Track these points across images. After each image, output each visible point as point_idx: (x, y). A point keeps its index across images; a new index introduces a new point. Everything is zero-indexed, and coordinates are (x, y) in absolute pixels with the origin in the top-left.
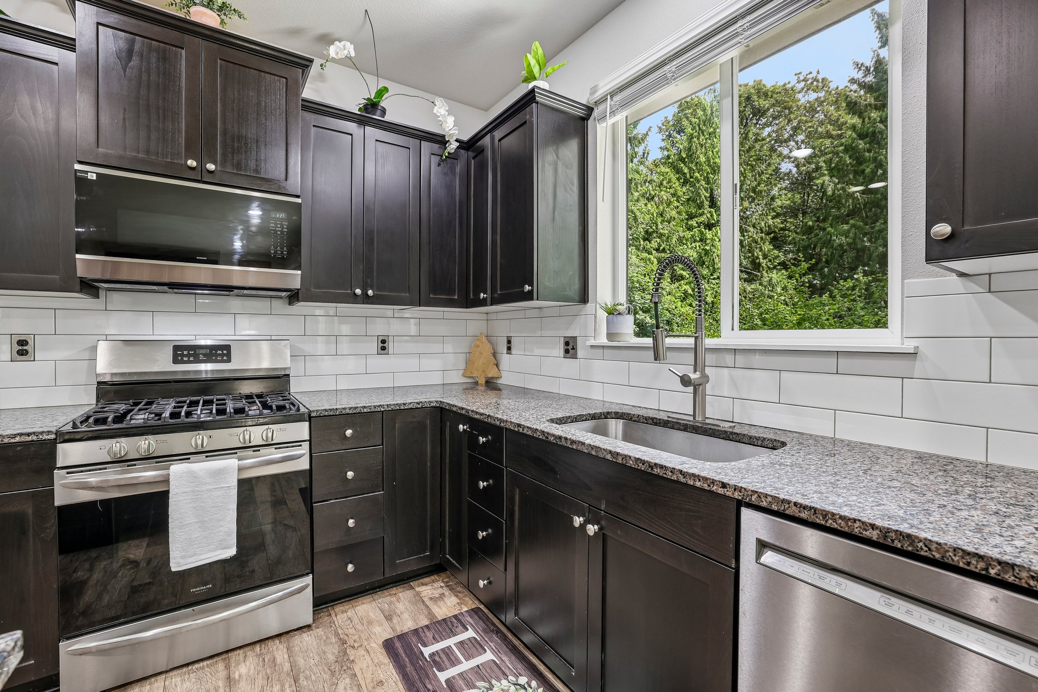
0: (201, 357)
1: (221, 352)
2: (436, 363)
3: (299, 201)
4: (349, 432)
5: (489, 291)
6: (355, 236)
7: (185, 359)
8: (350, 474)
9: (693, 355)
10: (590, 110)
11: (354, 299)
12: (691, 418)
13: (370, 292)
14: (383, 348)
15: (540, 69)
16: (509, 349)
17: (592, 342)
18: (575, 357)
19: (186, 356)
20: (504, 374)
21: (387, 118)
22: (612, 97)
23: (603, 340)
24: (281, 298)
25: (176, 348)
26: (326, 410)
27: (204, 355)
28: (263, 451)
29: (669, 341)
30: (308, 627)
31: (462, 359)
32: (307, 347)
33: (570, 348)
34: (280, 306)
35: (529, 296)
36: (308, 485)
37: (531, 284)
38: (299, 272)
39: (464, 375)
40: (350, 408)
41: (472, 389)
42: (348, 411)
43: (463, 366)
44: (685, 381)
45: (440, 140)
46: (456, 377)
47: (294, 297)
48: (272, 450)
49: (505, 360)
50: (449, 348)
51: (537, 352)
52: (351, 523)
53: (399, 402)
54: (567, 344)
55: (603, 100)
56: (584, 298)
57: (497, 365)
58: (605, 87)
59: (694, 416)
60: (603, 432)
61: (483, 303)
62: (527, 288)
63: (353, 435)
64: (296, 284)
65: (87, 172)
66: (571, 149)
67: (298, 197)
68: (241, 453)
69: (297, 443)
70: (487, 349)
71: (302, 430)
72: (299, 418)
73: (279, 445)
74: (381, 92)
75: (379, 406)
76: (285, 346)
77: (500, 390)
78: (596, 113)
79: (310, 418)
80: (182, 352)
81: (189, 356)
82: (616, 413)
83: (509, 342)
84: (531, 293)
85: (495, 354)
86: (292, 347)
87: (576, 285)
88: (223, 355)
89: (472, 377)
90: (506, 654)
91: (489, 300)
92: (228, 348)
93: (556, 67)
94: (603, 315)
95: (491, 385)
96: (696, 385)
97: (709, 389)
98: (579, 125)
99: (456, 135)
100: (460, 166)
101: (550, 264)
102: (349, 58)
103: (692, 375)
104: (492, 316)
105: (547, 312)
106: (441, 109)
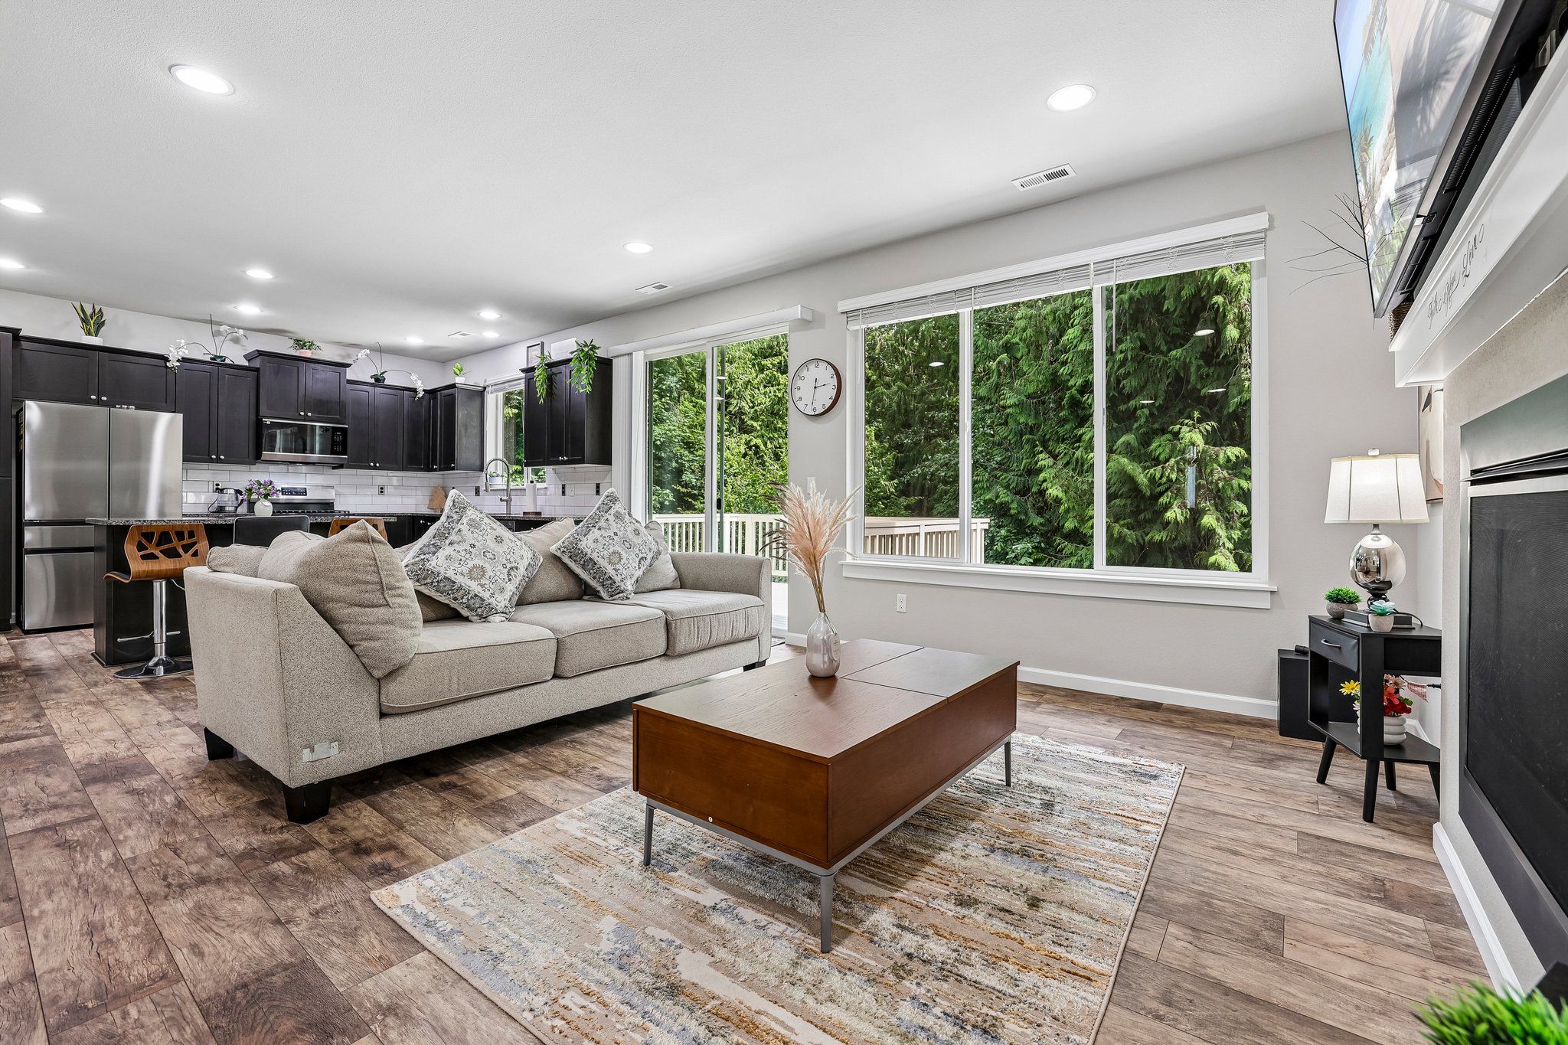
1: (303, 491)
2: (412, 501)
3: (346, 426)
5: (438, 465)
9: (506, 492)
10: (485, 388)
11: (369, 468)
13: (378, 465)
14: (382, 492)
15: (461, 373)
18: (478, 495)
19: (287, 492)
21: (386, 383)
22: (491, 386)
27: (295, 492)
31: (426, 498)
32: (345, 490)
33: (477, 491)
35: (453, 469)
37: (454, 463)
38: (344, 456)
39: (428, 508)
43: (428, 503)
44: (502, 500)
45: (414, 390)
46: (424, 508)
50: (419, 493)
55: (488, 386)
56: (482, 469)
58: (488, 382)
61: (435, 470)
66: (478, 403)
70: (441, 493)
74: (382, 373)
76: (333, 489)
78: (487, 390)
84: (454, 466)
86: (336, 490)
89: (433, 509)
91: (438, 469)
93: (467, 373)
96: (507, 501)
97: (512, 503)
98: (480, 394)
99: (422, 389)
100: (425, 403)
101: (463, 455)
102: (367, 355)
103: (505, 498)
104: (446, 476)
105: (464, 475)
106: (414, 377)
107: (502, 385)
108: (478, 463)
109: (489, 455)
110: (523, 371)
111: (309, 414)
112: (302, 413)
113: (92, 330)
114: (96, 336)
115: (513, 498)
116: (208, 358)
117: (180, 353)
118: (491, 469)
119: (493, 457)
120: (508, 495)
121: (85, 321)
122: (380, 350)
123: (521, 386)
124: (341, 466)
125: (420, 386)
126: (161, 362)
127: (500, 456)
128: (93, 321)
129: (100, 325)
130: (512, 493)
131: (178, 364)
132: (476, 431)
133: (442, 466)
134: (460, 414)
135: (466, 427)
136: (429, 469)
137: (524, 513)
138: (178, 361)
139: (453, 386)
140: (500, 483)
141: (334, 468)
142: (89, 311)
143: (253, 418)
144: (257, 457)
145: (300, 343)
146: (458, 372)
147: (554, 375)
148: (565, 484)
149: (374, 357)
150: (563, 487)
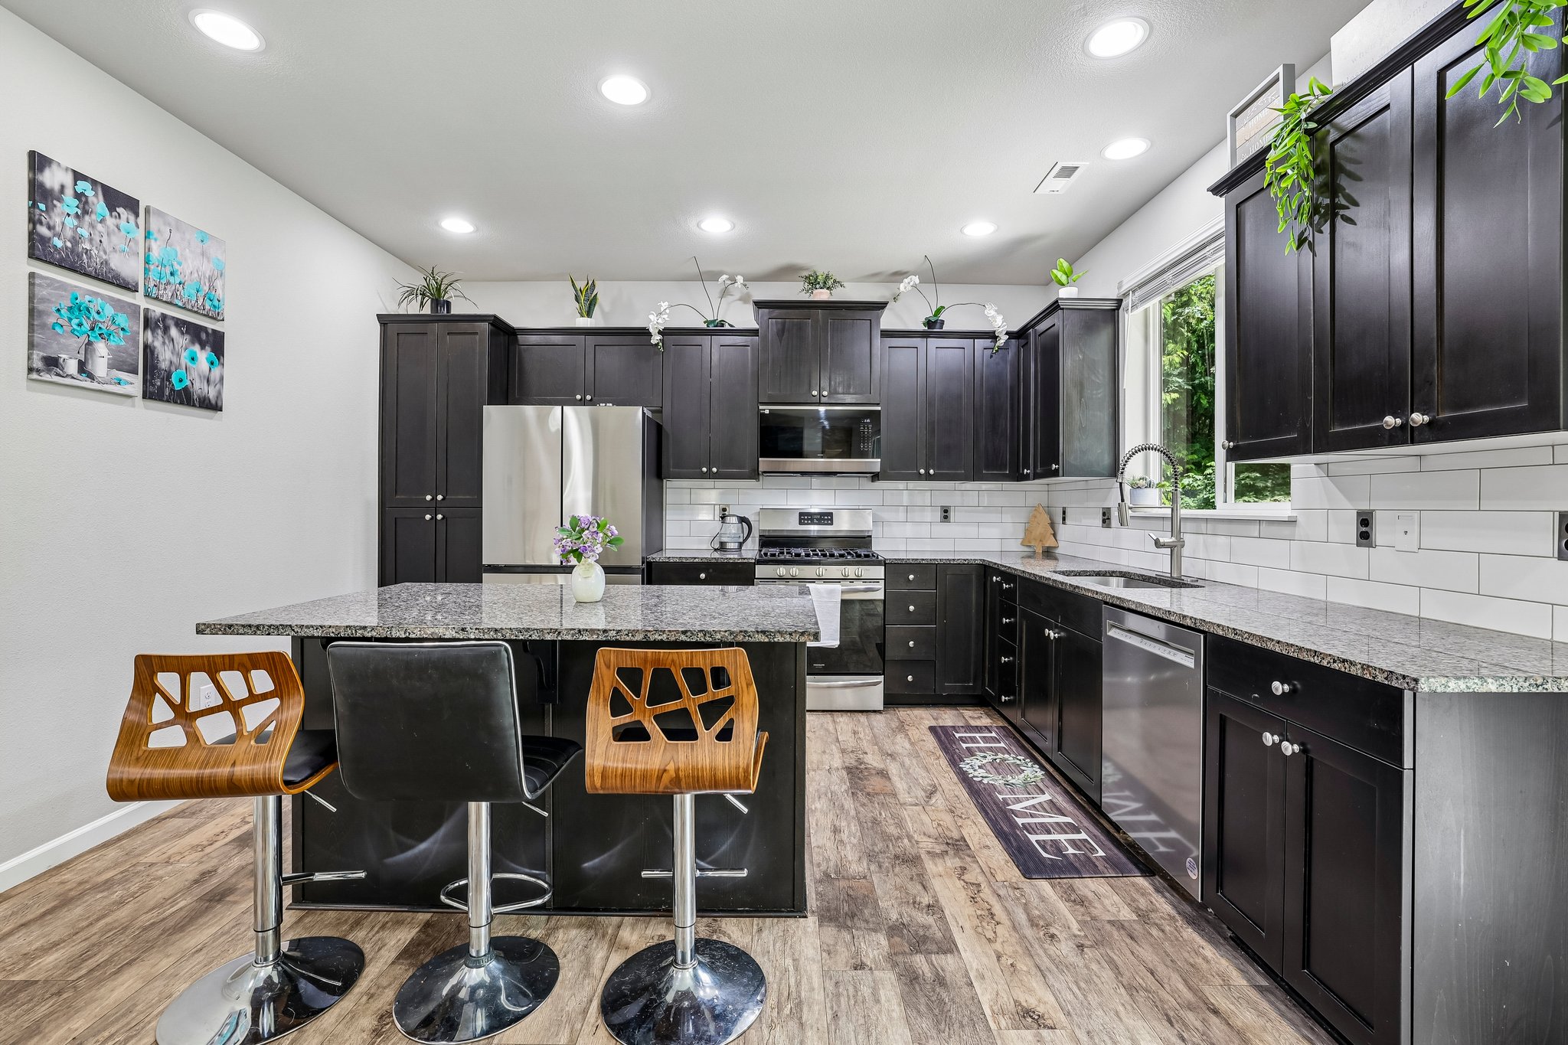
0: (815, 521)
1: (826, 518)
2: (994, 532)
3: (879, 408)
4: (911, 577)
5: (1032, 467)
6: (920, 428)
7: (806, 522)
8: (912, 608)
9: (1170, 523)
10: (1119, 301)
11: (919, 477)
12: (1169, 575)
13: (932, 472)
14: (946, 517)
15: (1068, 277)
16: (1064, 519)
18: (1109, 526)
19: (806, 520)
20: (1061, 544)
21: (945, 328)
22: (1134, 292)
24: (867, 477)
25: (801, 514)
26: (896, 559)
27: (817, 519)
28: (856, 582)
30: (879, 712)
31: (1020, 528)
32: (886, 515)
33: (1106, 518)
34: (866, 483)
35: (1056, 473)
36: (882, 642)
37: (1059, 465)
38: (879, 460)
39: (1022, 544)
40: (913, 560)
41: (1029, 557)
42: (911, 561)
43: (1022, 535)
44: (1159, 543)
45: (992, 336)
46: (1015, 546)
47: (875, 477)
48: (861, 582)
49: (1062, 530)
50: (1007, 518)
51: (1084, 522)
52: (911, 644)
53: (950, 558)
54: (1104, 514)
55: (1126, 295)
56: (1115, 473)
57: (1054, 535)
58: (1129, 283)
59: (1171, 573)
60: (1106, 584)
61: (1026, 478)
62: (1060, 468)
63: (914, 579)
64: (878, 469)
65: (764, 410)
66: (1104, 337)
67: (878, 404)
68: (843, 582)
69: (876, 580)
70: (1046, 519)
71: (879, 572)
72: (878, 563)
73: (865, 580)
74: (939, 311)
75: (934, 560)
76: (869, 514)
77: (1056, 559)
78: (1124, 303)
79: (885, 564)
80: (805, 517)
81: (808, 520)
82: (1121, 572)
83: (1064, 513)
84: (1057, 470)
85: (1052, 525)
86: (874, 515)
87: (1105, 462)
88: (828, 520)
89: (1030, 546)
90: (1015, 746)
91: (1031, 476)
92: (831, 514)
93: (1080, 274)
95: (1049, 553)
96: (1172, 547)
97: (1185, 551)
98: (1109, 316)
99: (1004, 329)
100: (1011, 354)
101: (1077, 445)
102: (915, 286)
103: (1166, 539)
104: (1052, 488)
105: (1081, 485)
106: (990, 311)
107: (1165, 276)
108: (1106, 460)
109: (1131, 437)
110: (1216, 190)
111: (826, 393)
112: (815, 393)
113: (584, 310)
115: (1187, 538)
118: (1133, 469)
119: (1139, 442)
120: (1176, 531)
121: (577, 299)
122: (936, 275)
123: (1217, 264)
124: (877, 477)
125: (1002, 326)
126: (646, 339)
127: (1155, 439)
128: (582, 299)
129: (592, 301)
130: (1186, 527)
132: (1102, 393)
133: (1039, 470)
134: (1069, 363)
135: (1081, 386)
136: (1018, 475)
139: (1057, 309)
140: (1152, 500)
141: (872, 479)
145: (813, 282)
146: (1064, 279)
147: (1346, 141)
148: (1371, 513)
149: (924, 287)
150: (1365, 521)
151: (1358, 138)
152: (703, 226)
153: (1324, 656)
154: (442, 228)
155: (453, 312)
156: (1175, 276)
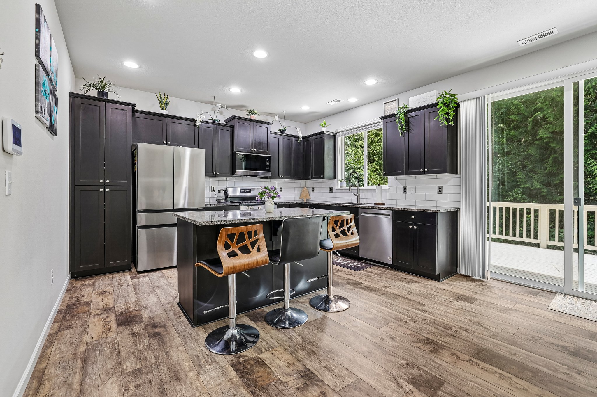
2: (293, 195)
3: (271, 156)
5: (311, 176)
9: (357, 190)
10: (336, 134)
13: (283, 176)
14: (281, 190)
16: (313, 191)
17: (336, 188)
18: (332, 192)
19: (243, 191)
20: (311, 198)
21: (286, 134)
22: (340, 133)
23: (339, 188)
25: (241, 189)
27: (246, 191)
29: (352, 188)
31: (299, 193)
33: (331, 190)
35: (323, 178)
37: (323, 175)
38: (271, 172)
39: (300, 198)
44: (355, 195)
45: (298, 137)
46: (298, 199)
49: (312, 194)
50: (296, 191)
51: (322, 191)
54: (330, 189)
56: (334, 178)
57: (309, 195)
58: (338, 130)
61: (309, 179)
62: (322, 176)
65: (238, 154)
66: (332, 142)
70: (306, 191)
74: (284, 128)
78: (337, 134)
83: (313, 189)
85: (309, 192)
87: (333, 175)
88: (249, 191)
89: (302, 199)
91: (311, 178)
94: (339, 182)
96: (358, 196)
98: (334, 137)
99: (301, 136)
100: (303, 143)
101: (327, 170)
102: (278, 119)
103: (357, 194)
104: (307, 182)
105: (320, 181)
106: (298, 130)
107: (353, 130)
110: (381, 118)
111: (255, 150)
112: (252, 149)
113: (164, 107)
114: (166, 110)
116: (211, 121)
117: (202, 117)
121: (161, 102)
122: (284, 117)
124: (267, 177)
125: (301, 135)
126: (192, 123)
128: (164, 102)
129: (167, 104)
131: (200, 123)
133: (314, 177)
134: (326, 148)
135: (328, 155)
136: (305, 178)
137: (375, 204)
138: (201, 122)
139: (323, 133)
141: (261, 178)
142: (163, 97)
143: (230, 152)
144: (233, 172)
145: (251, 112)
146: (324, 125)
147: (411, 118)
148: (406, 187)
149: (280, 120)
150: (405, 188)
151: (414, 118)
152: (231, 90)
153: (422, 210)
154: (124, 65)
155: (109, 98)
156: (355, 131)
